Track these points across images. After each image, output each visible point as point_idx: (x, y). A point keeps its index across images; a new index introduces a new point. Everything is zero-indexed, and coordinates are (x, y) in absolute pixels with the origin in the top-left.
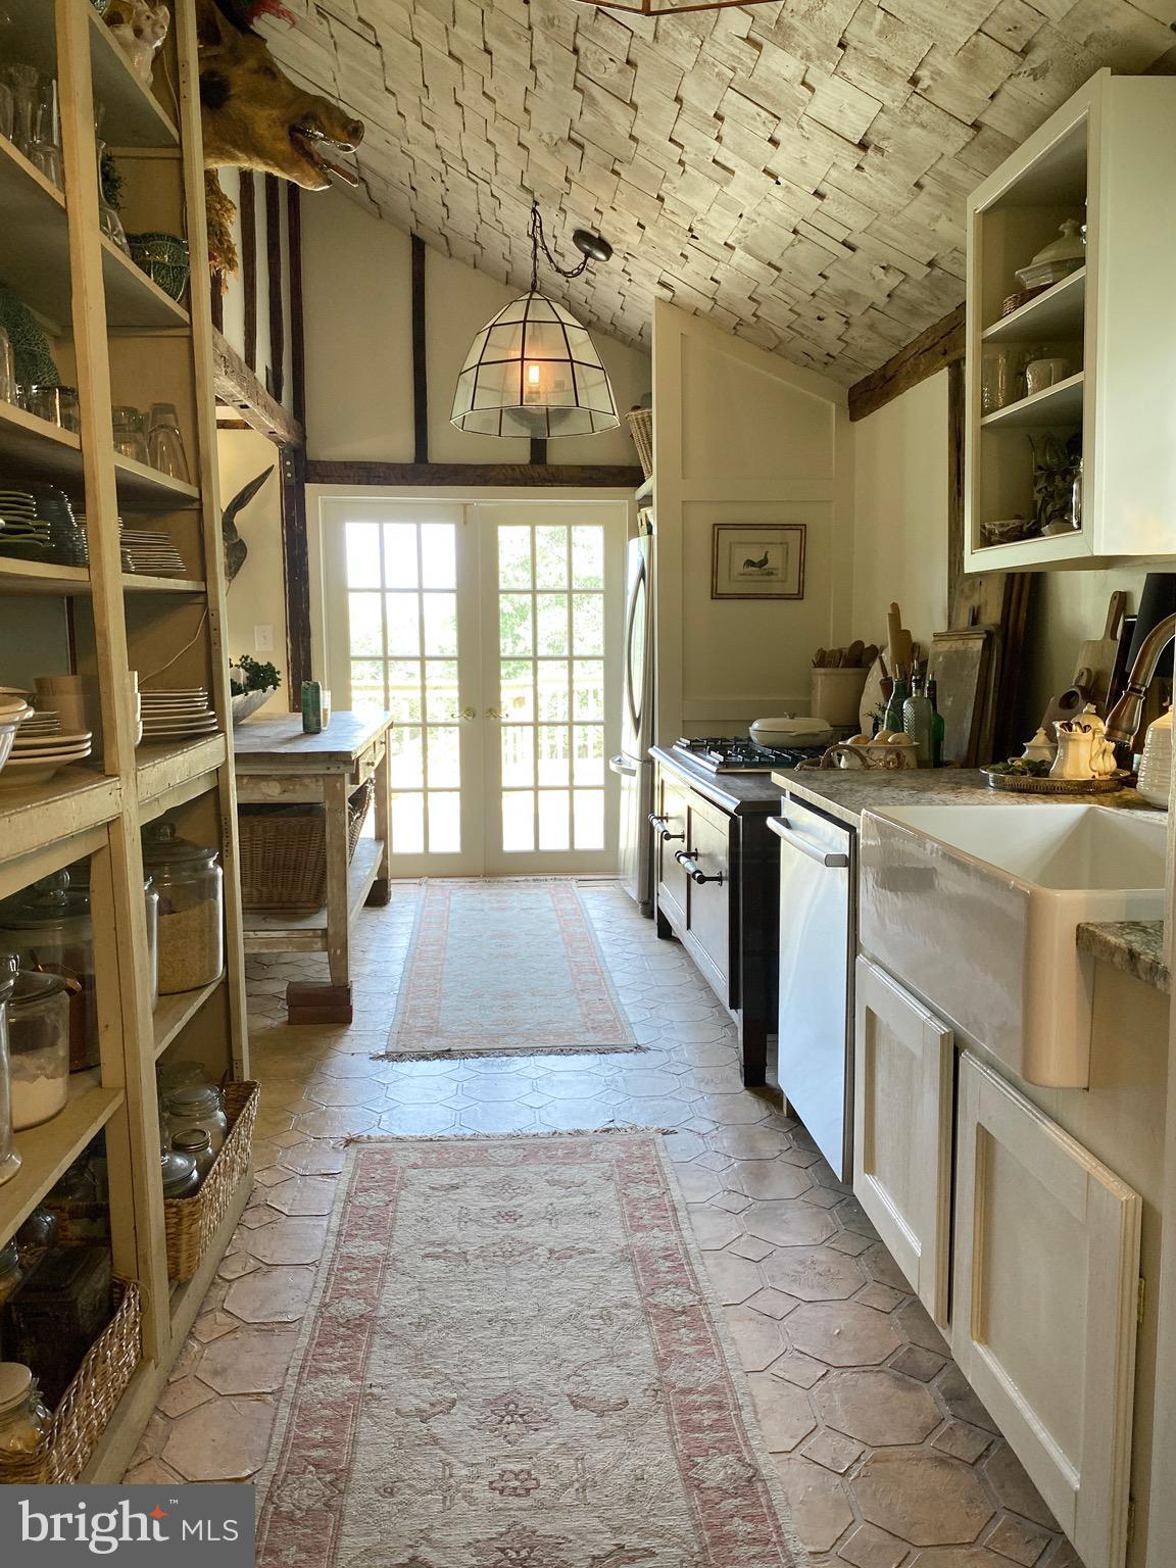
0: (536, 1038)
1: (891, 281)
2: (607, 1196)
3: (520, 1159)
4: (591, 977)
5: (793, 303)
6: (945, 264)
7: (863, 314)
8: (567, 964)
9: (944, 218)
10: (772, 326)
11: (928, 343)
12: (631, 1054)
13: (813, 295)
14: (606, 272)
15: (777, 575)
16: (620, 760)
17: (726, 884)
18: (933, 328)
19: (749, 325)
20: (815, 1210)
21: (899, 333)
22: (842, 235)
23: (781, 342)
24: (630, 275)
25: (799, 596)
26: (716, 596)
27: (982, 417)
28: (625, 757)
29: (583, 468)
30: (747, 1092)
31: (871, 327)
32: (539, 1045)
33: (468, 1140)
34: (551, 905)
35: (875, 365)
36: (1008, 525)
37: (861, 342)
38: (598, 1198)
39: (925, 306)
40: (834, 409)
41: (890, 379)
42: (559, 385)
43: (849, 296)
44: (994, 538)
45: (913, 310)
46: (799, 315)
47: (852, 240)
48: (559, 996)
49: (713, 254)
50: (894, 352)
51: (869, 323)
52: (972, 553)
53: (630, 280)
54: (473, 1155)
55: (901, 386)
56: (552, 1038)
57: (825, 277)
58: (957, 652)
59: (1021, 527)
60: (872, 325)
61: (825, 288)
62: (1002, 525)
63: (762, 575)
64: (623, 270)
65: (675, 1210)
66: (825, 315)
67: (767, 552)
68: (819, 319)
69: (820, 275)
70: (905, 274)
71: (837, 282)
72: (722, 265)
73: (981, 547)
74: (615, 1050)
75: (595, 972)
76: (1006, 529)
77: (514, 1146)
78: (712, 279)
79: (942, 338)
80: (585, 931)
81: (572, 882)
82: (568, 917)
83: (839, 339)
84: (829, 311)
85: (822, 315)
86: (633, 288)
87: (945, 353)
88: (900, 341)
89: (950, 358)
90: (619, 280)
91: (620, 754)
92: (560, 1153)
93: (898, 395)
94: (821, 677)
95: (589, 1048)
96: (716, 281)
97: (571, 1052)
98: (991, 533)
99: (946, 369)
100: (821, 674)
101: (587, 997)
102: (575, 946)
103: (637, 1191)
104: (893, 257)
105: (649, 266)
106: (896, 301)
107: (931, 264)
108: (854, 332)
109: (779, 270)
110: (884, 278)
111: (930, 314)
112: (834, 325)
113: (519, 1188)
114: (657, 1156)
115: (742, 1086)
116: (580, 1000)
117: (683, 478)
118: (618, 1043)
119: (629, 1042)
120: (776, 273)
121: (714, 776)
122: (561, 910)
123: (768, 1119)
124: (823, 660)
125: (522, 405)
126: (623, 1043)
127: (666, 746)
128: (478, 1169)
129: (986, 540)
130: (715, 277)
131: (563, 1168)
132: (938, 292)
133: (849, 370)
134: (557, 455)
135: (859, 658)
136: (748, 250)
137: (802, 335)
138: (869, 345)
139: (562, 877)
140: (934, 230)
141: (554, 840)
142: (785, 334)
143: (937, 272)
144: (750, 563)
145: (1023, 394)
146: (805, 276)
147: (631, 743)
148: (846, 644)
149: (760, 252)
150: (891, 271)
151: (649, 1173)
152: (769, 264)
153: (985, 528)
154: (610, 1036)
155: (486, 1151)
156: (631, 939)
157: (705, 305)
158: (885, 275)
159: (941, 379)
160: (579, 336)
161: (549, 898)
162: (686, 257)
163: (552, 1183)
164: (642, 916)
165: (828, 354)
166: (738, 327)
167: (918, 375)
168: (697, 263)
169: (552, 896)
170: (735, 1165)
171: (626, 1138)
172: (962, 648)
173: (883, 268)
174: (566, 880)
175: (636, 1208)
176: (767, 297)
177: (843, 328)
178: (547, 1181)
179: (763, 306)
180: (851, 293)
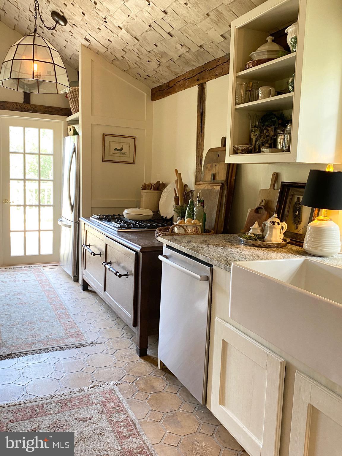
0: (48, 343)
1: (183, 50)
2: (104, 423)
3: (60, 408)
4: (62, 311)
5: (140, 54)
6: (206, 47)
7: (166, 62)
8: (50, 305)
9: (213, 29)
10: (128, 61)
11: (190, 76)
12: (90, 346)
13: (149, 52)
14: (62, 31)
15: (126, 154)
16: (61, 220)
17: (132, 278)
18: (192, 71)
19: (119, 60)
20: (188, 414)
21: (178, 71)
22: (169, 30)
23: (130, 68)
24: (72, 33)
25: (134, 163)
26: (104, 161)
27: (235, 105)
28: (63, 219)
29: (46, 107)
30: (141, 359)
31: (168, 67)
32: (50, 347)
33: (33, 402)
34: (34, 278)
35: (165, 82)
36: (244, 147)
37: (162, 72)
38: (101, 424)
39: (192, 62)
40: (146, 96)
41: (172, 87)
42: (49, 72)
43: (163, 54)
44: (239, 151)
45: (187, 63)
46: (141, 59)
47: (172, 33)
48: (51, 321)
49: (112, 30)
50: (174, 77)
51: (168, 65)
52: (230, 156)
53: (72, 36)
54: (38, 410)
55: (177, 90)
56: (54, 342)
57: (156, 46)
58: (208, 189)
59: (249, 147)
60: (169, 67)
61: (155, 50)
62: (242, 147)
63: (121, 154)
64: (70, 31)
65: (135, 425)
66: (151, 60)
67: (122, 146)
68: (148, 61)
69: (155, 44)
70: (189, 49)
71: (161, 48)
72: (114, 35)
73: (233, 154)
74: (83, 346)
75: (63, 309)
76: (243, 148)
77: (55, 402)
78: (109, 40)
79: (197, 74)
80: (52, 289)
81: (40, 267)
82: (44, 284)
83: (154, 70)
84: (154, 58)
85: (150, 60)
86: (72, 39)
87: (198, 80)
88: (178, 74)
89: (199, 82)
90: (67, 35)
91: (62, 218)
92: (77, 402)
93: (174, 93)
94: (144, 193)
95: (72, 346)
96: (110, 41)
97: (65, 348)
98: (238, 149)
99: (197, 86)
100: (145, 192)
101: (63, 321)
102: (51, 296)
103: (116, 417)
104: (187, 42)
105: (83, 32)
106: (182, 58)
107: (200, 46)
108: (160, 68)
109: (138, 40)
110: (181, 49)
111: (193, 65)
112: (154, 64)
113: (64, 425)
114: (118, 397)
115: (139, 357)
116: (60, 322)
117: (92, 115)
118: (83, 342)
119: (88, 341)
120: (137, 41)
121: (117, 232)
122: (40, 280)
123: (154, 371)
124: (145, 187)
125: (33, 78)
126: (85, 342)
127: (87, 217)
128: (43, 418)
129: (235, 152)
130: (110, 39)
131: (81, 411)
132: (199, 57)
133: (154, 82)
134: (35, 100)
135: (159, 187)
136: (127, 31)
137: (140, 67)
138: (165, 74)
139: (36, 265)
140: (207, 33)
141: (32, 251)
142: (132, 65)
143: (202, 50)
144: (116, 149)
145: (257, 99)
146: (147, 43)
147: (68, 215)
148: (154, 181)
149: (132, 32)
150: (184, 47)
151: (117, 407)
152: (135, 37)
153: (235, 147)
154: (79, 339)
155: (43, 407)
156: (72, 291)
157: (103, 50)
158: (181, 48)
159: (195, 90)
160: (55, 54)
161: (33, 275)
162: (100, 30)
163: (79, 420)
164: (73, 281)
165: (147, 75)
166: (114, 61)
167: (184, 87)
168: (104, 32)
169: (34, 274)
170: (150, 396)
171: (102, 390)
172: (210, 188)
173: (181, 45)
174: (38, 266)
175: (119, 427)
176: (129, 50)
177: (157, 66)
178: (76, 419)
179: (127, 54)
180: (165, 52)
